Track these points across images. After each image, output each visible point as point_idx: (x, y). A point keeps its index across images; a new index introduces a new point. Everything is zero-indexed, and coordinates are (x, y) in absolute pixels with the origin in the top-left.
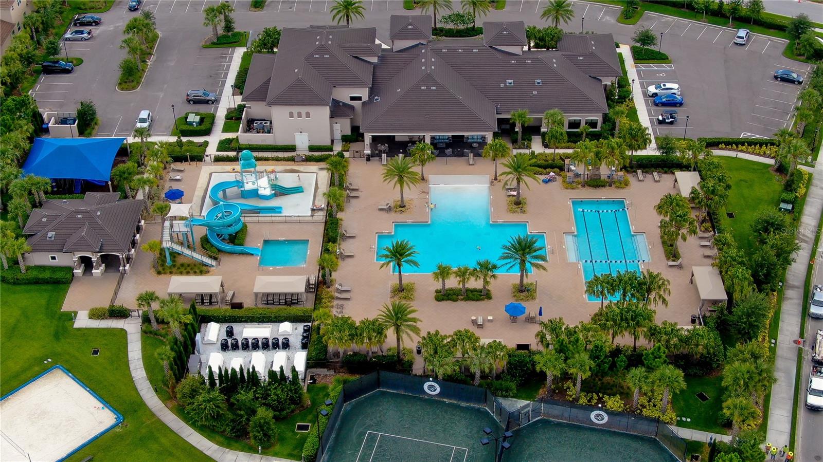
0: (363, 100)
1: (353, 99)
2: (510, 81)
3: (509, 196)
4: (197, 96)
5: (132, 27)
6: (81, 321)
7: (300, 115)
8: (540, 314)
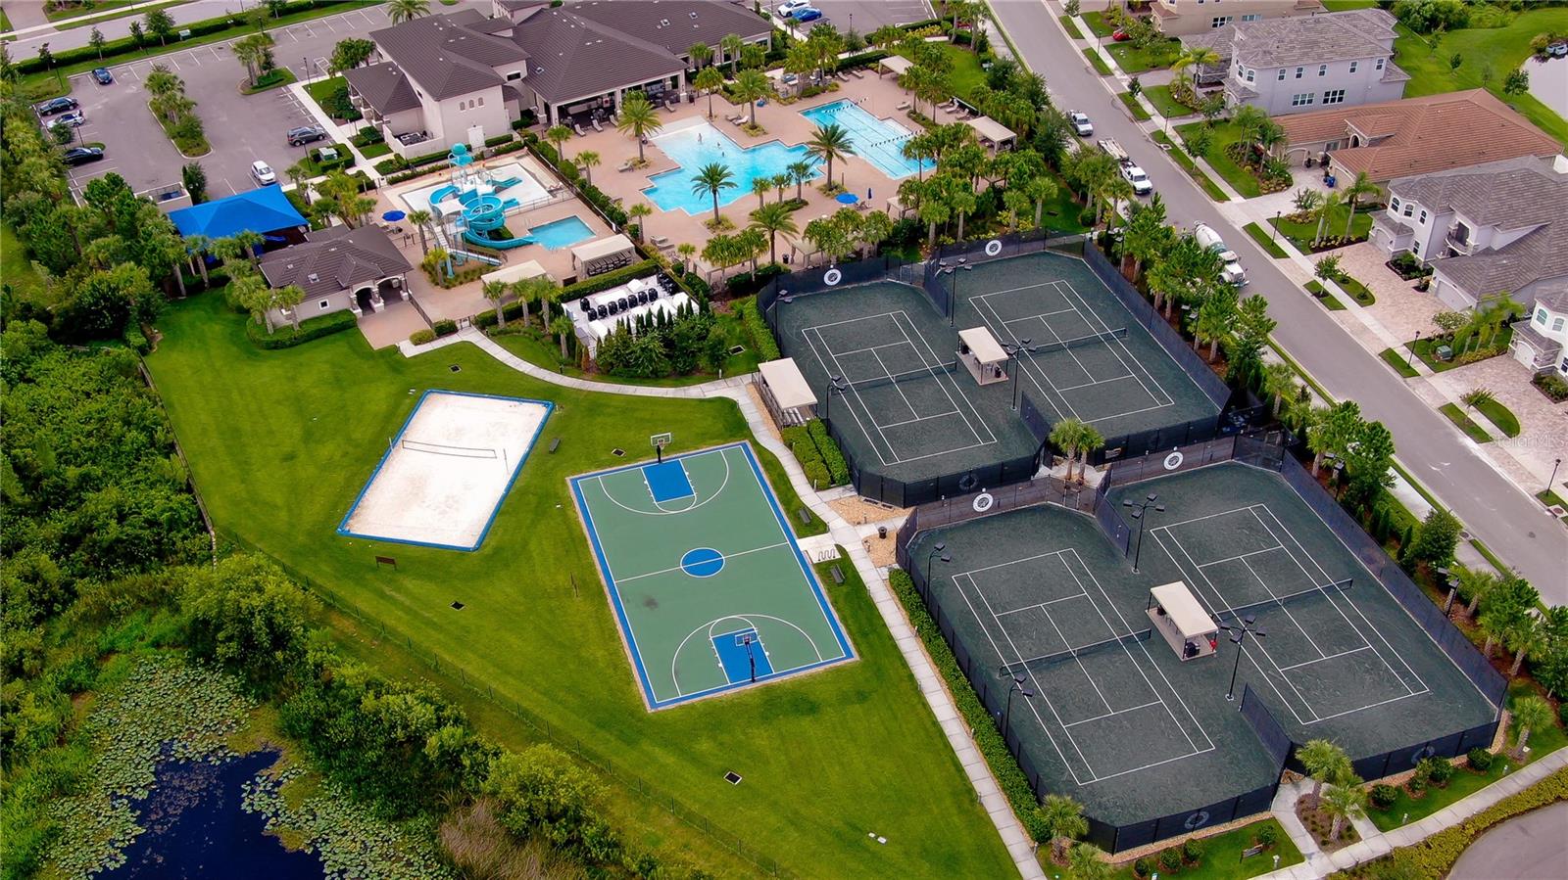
0: (522, 77)
1: (510, 78)
2: (666, 21)
3: (739, 125)
4: (304, 133)
5: (161, 84)
6: (409, 350)
7: (472, 104)
8: (870, 197)
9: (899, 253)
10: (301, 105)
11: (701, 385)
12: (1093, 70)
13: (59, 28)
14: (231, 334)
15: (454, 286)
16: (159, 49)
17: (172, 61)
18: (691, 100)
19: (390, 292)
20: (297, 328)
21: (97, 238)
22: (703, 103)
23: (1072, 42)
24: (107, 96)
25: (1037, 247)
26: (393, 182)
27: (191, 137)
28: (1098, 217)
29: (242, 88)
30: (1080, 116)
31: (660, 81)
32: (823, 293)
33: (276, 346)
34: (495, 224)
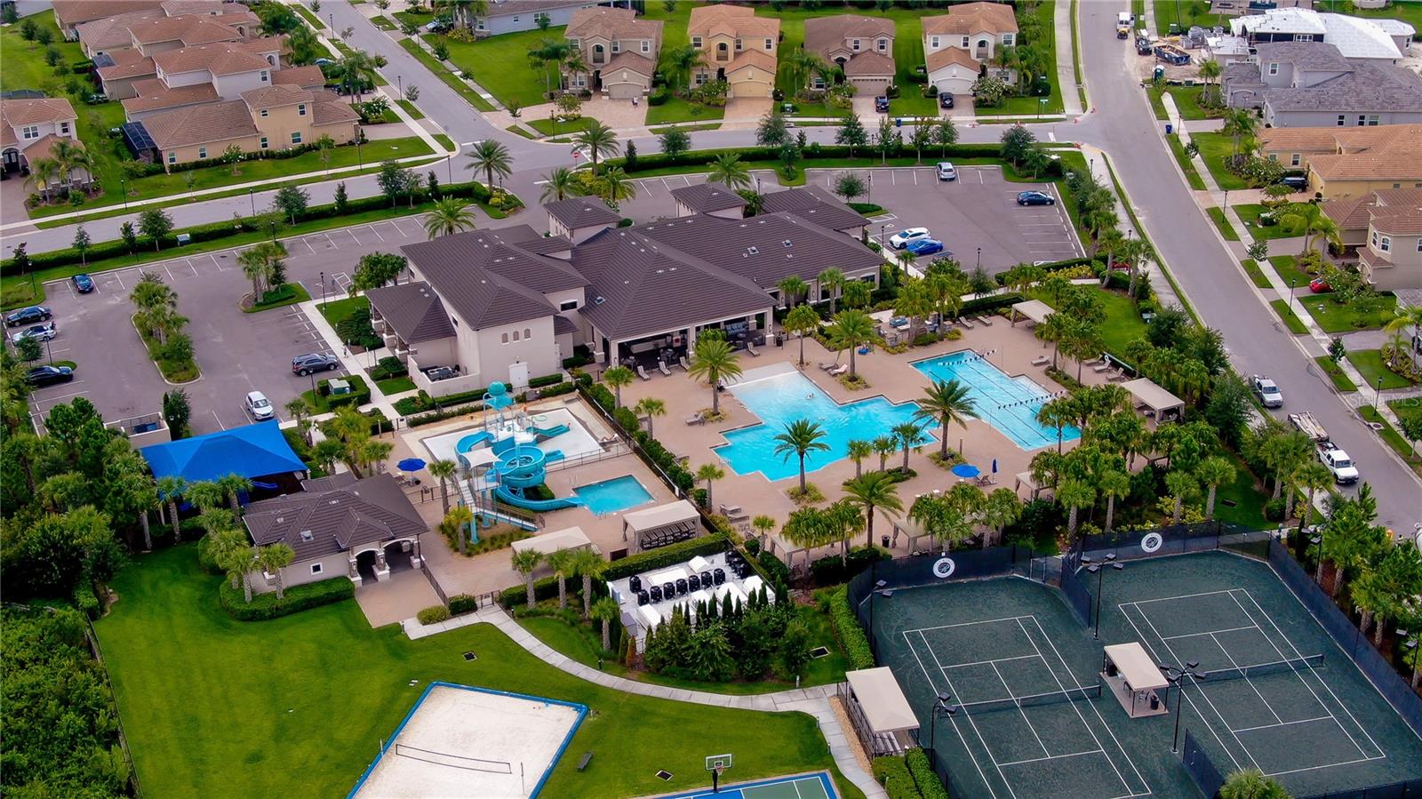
0: (579, 306)
1: (564, 307)
2: (754, 248)
3: (835, 375)
4: (312, 361)
5: (150, 295)
6: (415, 630)
7: (516, 336)
8: (995, 470)
9: (1030, 542)
10: (312, 327)
11: (772, 694)
12: (1284, 328)
13: (39, 226)
14: (200, 600)
15: (478, 553)
16: (152, 255)
17: (164, 269)
18: (779, 343)
19: (398, 557)
20: (280, 596)
21: (54, 475)
22: (792, 348)
23: (1258, 292)
24: (85, 308)
25: (1208, 544)
26: (414, 424)
27: (177, 359)
28: (1288, 511)
29: (244, 304)
30: (1266, 383)
31: (743, 319)
32: (930, 588)
33: (253, 617)
34: (534, 481)
